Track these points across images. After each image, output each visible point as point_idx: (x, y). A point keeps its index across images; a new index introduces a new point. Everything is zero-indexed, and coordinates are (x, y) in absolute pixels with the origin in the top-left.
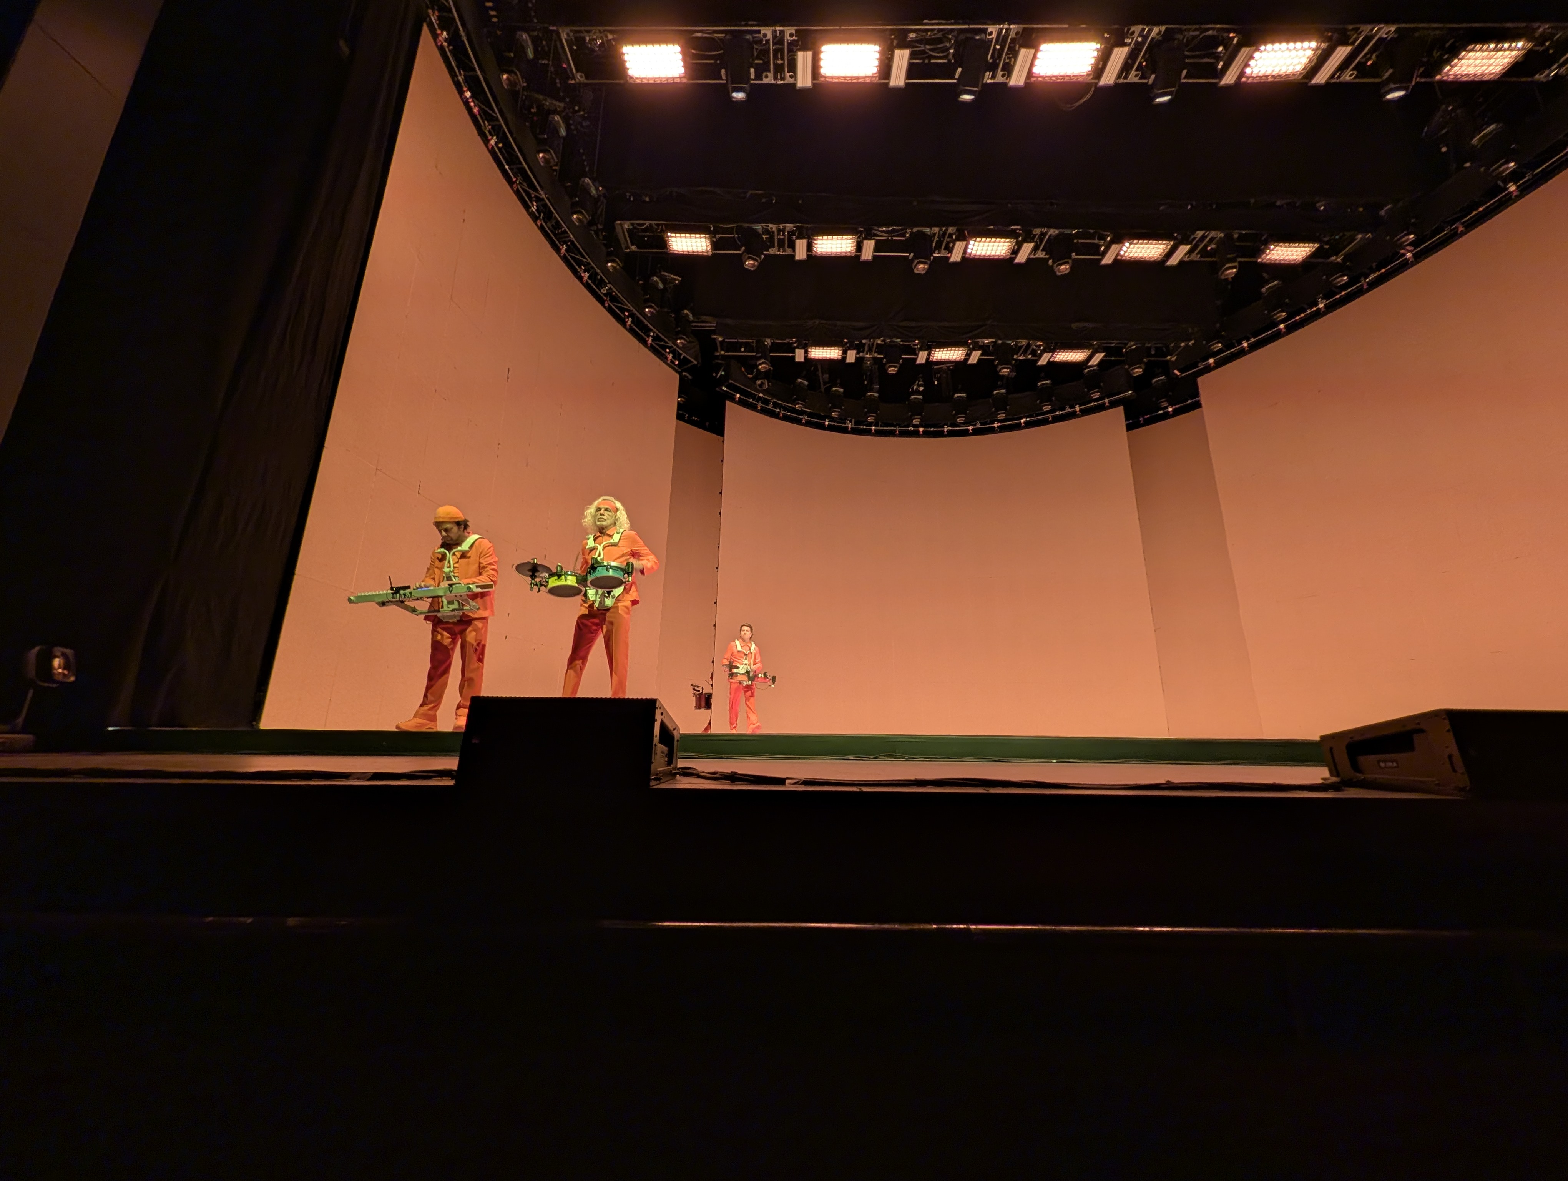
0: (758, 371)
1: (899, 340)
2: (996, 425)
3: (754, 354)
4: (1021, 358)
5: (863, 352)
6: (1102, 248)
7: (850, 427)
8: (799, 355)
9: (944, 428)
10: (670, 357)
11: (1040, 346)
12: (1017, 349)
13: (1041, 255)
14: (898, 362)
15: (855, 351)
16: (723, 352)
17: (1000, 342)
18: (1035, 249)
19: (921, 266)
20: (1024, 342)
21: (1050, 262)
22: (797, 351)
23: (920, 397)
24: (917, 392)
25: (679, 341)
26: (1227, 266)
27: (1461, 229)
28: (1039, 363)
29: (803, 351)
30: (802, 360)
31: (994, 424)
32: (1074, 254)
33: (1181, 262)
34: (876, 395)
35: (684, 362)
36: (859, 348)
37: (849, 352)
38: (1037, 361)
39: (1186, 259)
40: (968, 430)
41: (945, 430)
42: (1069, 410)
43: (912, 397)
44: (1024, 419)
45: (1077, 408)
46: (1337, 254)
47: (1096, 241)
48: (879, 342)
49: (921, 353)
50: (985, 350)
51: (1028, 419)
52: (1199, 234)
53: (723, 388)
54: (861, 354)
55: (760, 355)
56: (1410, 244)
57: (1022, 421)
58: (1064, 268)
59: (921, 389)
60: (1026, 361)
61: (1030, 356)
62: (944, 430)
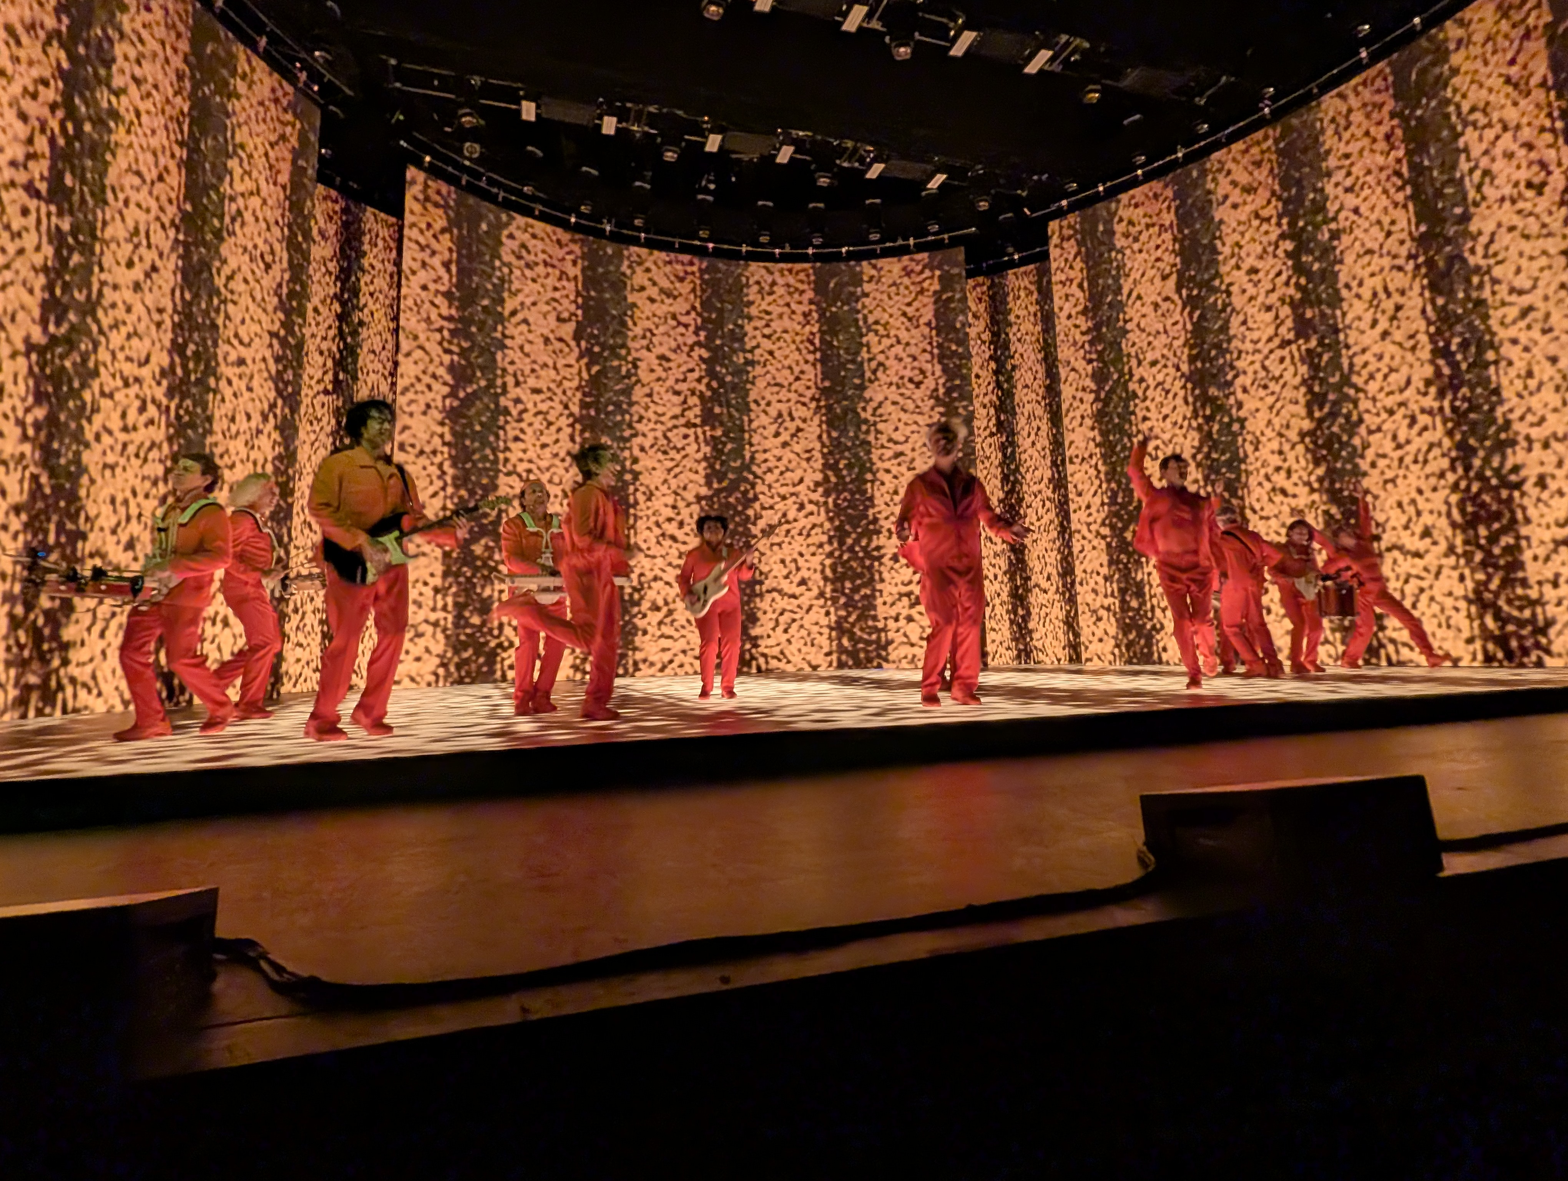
0: (461, 125)
1: (680, 113)
2: (810, 251)
3: (452, 96)
4: (846, 165)
5: (627, 121)
6: (952, 33)
7: (607, 230)
8: (528, 111)
9: (742, 246)
10: (303, 76)
11: (870, 152)
12: (841, 152)
13: (876, 25)
14: (678, 146)
15: (615, 119)
16: (398, 85)
17: (819, 137)
18: (869, 16)
19: (713, 8)
20: (850, 144)
21: (887, 39)
22: (524, 103)
23: (710, 198)
24: (706, 191)
25: (317, 53)
26: (1091, 87)
27: (1315, 91)
28: (869, 176)
29: (533, 105)
30: (533, 118)
31: (808, 249)
32: (917, 34)
33: (1041, 71)
34: (648, 186)
35: (328, 90)
36: (622, 116)
37: (606, 118)
38: (866, 172)
39: (1046, 68)
40: (775, 253)
41: (744, 250)
42: (902, 243)
43: (700, 197)
44: (846, 248)
45: (911, 241)
46: (1201, 95)
47: (945, 20)
48: (652, 109)
49: (712, 136)
50: (799, 145)
51: (851, 249)
52: (1064, 38)
53: (402, 143)
54: (624, 125)
55: (462, 99)
56: (1270, 99)
57: (844, 250)
58: (904, 52)
59: (712, 187)
60: (853, 169)
61: (857, 165)
62: (741, 250)
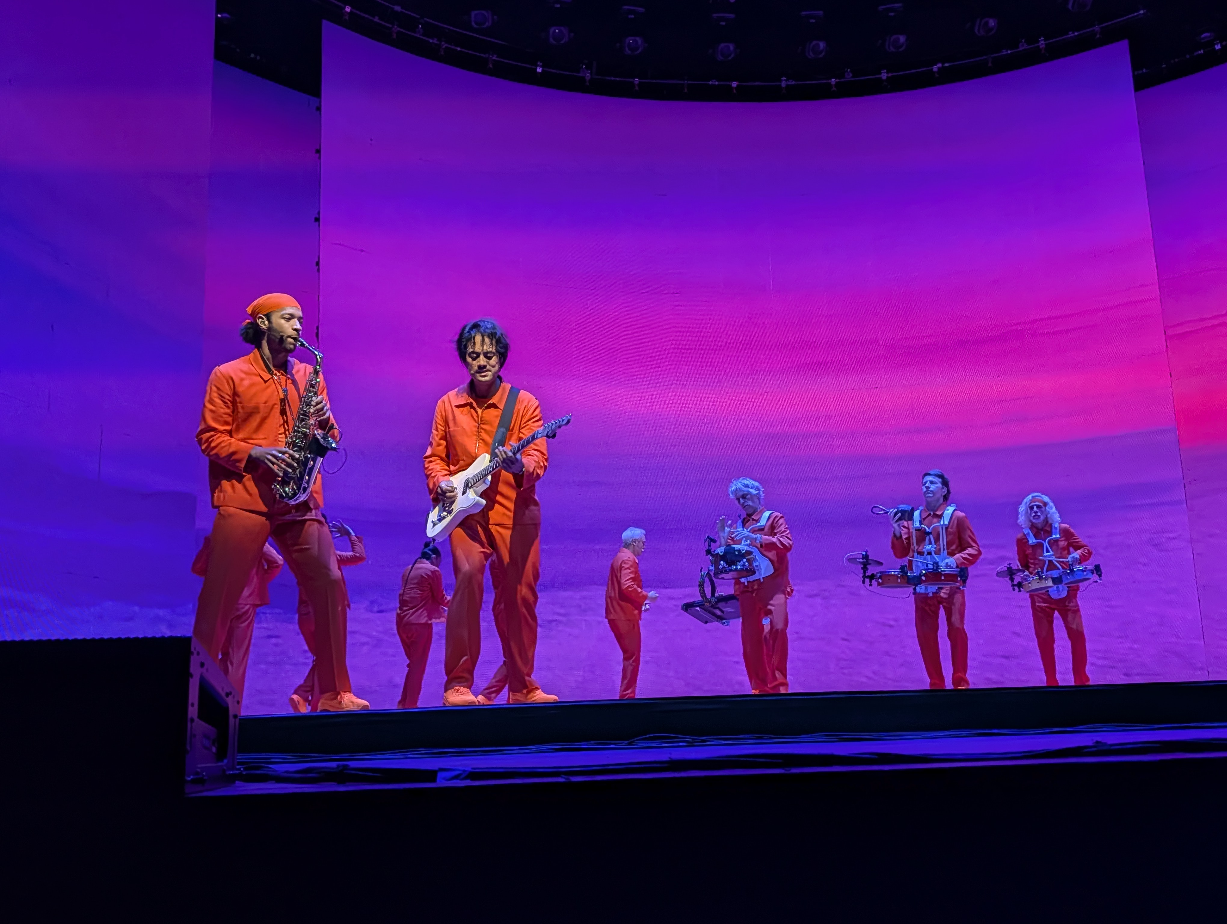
2: (885, 75)
7: (588, 79)
9: (781, 81)
31: (880, 73)
40: (830, 85)
41: (783, 84)
42: (1026, 46)
44: (940, 65)
45: (1042, 42)
51: (946, 65)
57: (935, 68)
62: (780, 85)
